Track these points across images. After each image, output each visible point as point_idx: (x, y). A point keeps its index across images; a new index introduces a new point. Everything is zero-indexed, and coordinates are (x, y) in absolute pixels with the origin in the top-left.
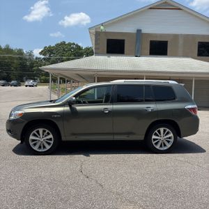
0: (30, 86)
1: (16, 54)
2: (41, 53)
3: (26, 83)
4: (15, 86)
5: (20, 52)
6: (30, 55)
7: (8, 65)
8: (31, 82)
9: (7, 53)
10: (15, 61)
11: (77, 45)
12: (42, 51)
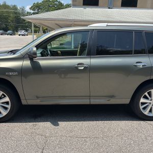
0: (22, 35)
1: (12, 9)
2: (30, 8)
3: (19, 33)
4: (11, 35)
5: (15, 7)
6: (23, 10)
7: (6, 18)
8: (23, 32)
9: (5, 9)
10: (11, 15)
11: (59, 2)
12: (32, 7)
